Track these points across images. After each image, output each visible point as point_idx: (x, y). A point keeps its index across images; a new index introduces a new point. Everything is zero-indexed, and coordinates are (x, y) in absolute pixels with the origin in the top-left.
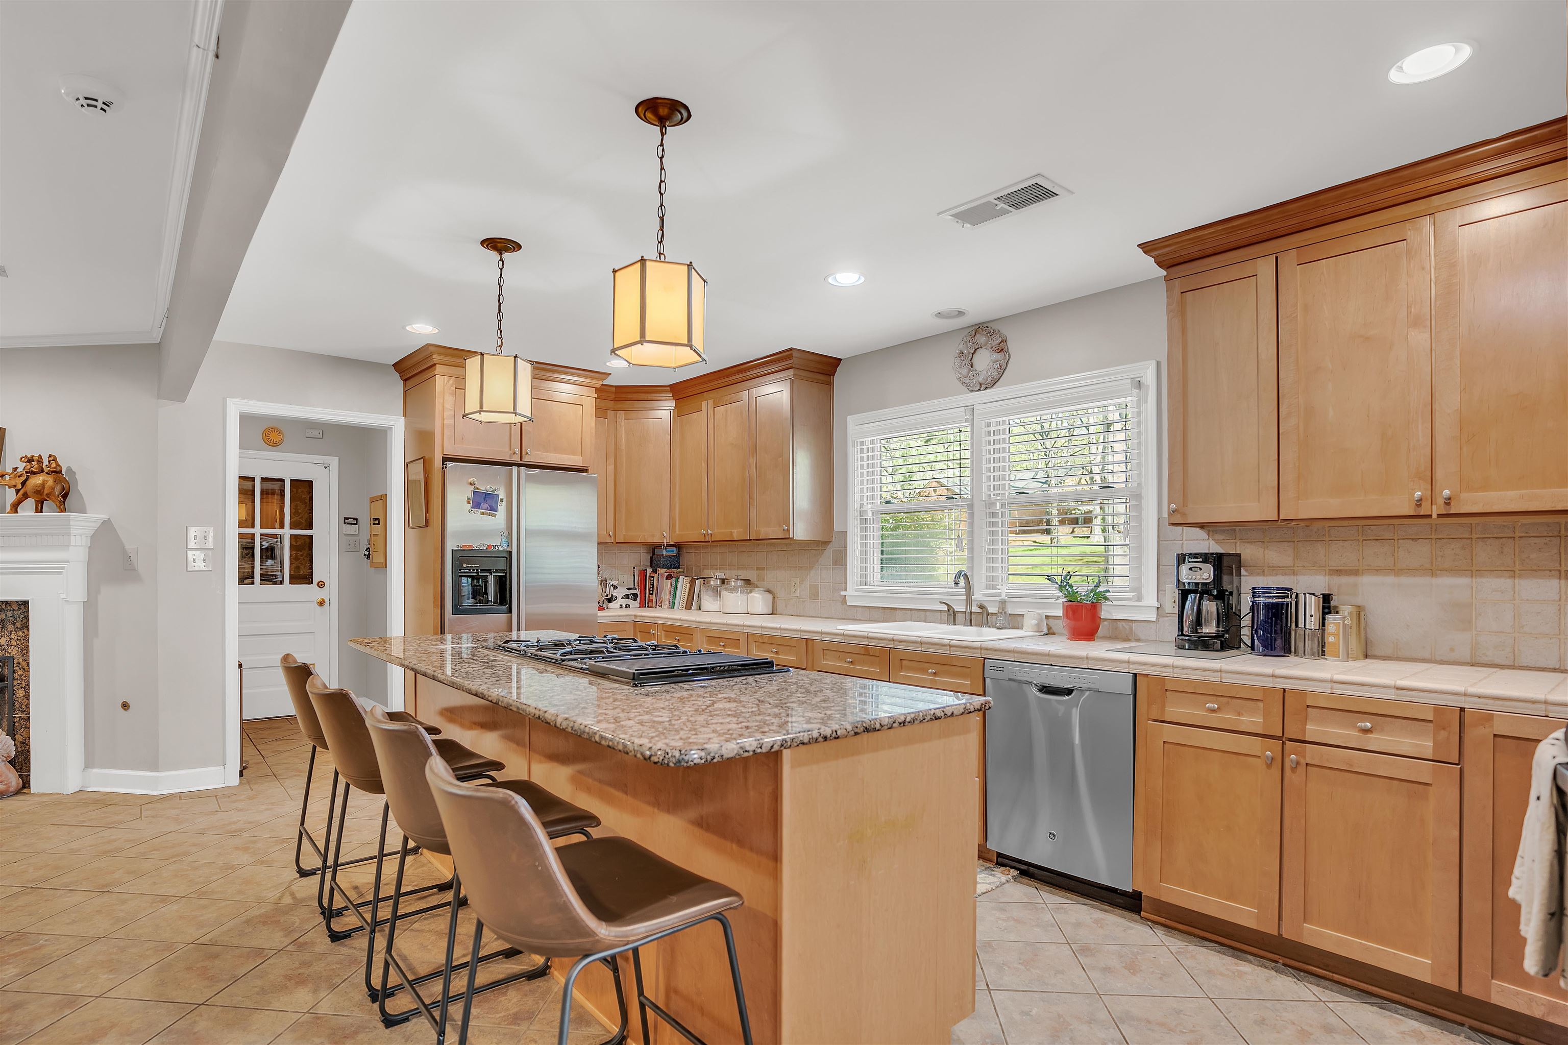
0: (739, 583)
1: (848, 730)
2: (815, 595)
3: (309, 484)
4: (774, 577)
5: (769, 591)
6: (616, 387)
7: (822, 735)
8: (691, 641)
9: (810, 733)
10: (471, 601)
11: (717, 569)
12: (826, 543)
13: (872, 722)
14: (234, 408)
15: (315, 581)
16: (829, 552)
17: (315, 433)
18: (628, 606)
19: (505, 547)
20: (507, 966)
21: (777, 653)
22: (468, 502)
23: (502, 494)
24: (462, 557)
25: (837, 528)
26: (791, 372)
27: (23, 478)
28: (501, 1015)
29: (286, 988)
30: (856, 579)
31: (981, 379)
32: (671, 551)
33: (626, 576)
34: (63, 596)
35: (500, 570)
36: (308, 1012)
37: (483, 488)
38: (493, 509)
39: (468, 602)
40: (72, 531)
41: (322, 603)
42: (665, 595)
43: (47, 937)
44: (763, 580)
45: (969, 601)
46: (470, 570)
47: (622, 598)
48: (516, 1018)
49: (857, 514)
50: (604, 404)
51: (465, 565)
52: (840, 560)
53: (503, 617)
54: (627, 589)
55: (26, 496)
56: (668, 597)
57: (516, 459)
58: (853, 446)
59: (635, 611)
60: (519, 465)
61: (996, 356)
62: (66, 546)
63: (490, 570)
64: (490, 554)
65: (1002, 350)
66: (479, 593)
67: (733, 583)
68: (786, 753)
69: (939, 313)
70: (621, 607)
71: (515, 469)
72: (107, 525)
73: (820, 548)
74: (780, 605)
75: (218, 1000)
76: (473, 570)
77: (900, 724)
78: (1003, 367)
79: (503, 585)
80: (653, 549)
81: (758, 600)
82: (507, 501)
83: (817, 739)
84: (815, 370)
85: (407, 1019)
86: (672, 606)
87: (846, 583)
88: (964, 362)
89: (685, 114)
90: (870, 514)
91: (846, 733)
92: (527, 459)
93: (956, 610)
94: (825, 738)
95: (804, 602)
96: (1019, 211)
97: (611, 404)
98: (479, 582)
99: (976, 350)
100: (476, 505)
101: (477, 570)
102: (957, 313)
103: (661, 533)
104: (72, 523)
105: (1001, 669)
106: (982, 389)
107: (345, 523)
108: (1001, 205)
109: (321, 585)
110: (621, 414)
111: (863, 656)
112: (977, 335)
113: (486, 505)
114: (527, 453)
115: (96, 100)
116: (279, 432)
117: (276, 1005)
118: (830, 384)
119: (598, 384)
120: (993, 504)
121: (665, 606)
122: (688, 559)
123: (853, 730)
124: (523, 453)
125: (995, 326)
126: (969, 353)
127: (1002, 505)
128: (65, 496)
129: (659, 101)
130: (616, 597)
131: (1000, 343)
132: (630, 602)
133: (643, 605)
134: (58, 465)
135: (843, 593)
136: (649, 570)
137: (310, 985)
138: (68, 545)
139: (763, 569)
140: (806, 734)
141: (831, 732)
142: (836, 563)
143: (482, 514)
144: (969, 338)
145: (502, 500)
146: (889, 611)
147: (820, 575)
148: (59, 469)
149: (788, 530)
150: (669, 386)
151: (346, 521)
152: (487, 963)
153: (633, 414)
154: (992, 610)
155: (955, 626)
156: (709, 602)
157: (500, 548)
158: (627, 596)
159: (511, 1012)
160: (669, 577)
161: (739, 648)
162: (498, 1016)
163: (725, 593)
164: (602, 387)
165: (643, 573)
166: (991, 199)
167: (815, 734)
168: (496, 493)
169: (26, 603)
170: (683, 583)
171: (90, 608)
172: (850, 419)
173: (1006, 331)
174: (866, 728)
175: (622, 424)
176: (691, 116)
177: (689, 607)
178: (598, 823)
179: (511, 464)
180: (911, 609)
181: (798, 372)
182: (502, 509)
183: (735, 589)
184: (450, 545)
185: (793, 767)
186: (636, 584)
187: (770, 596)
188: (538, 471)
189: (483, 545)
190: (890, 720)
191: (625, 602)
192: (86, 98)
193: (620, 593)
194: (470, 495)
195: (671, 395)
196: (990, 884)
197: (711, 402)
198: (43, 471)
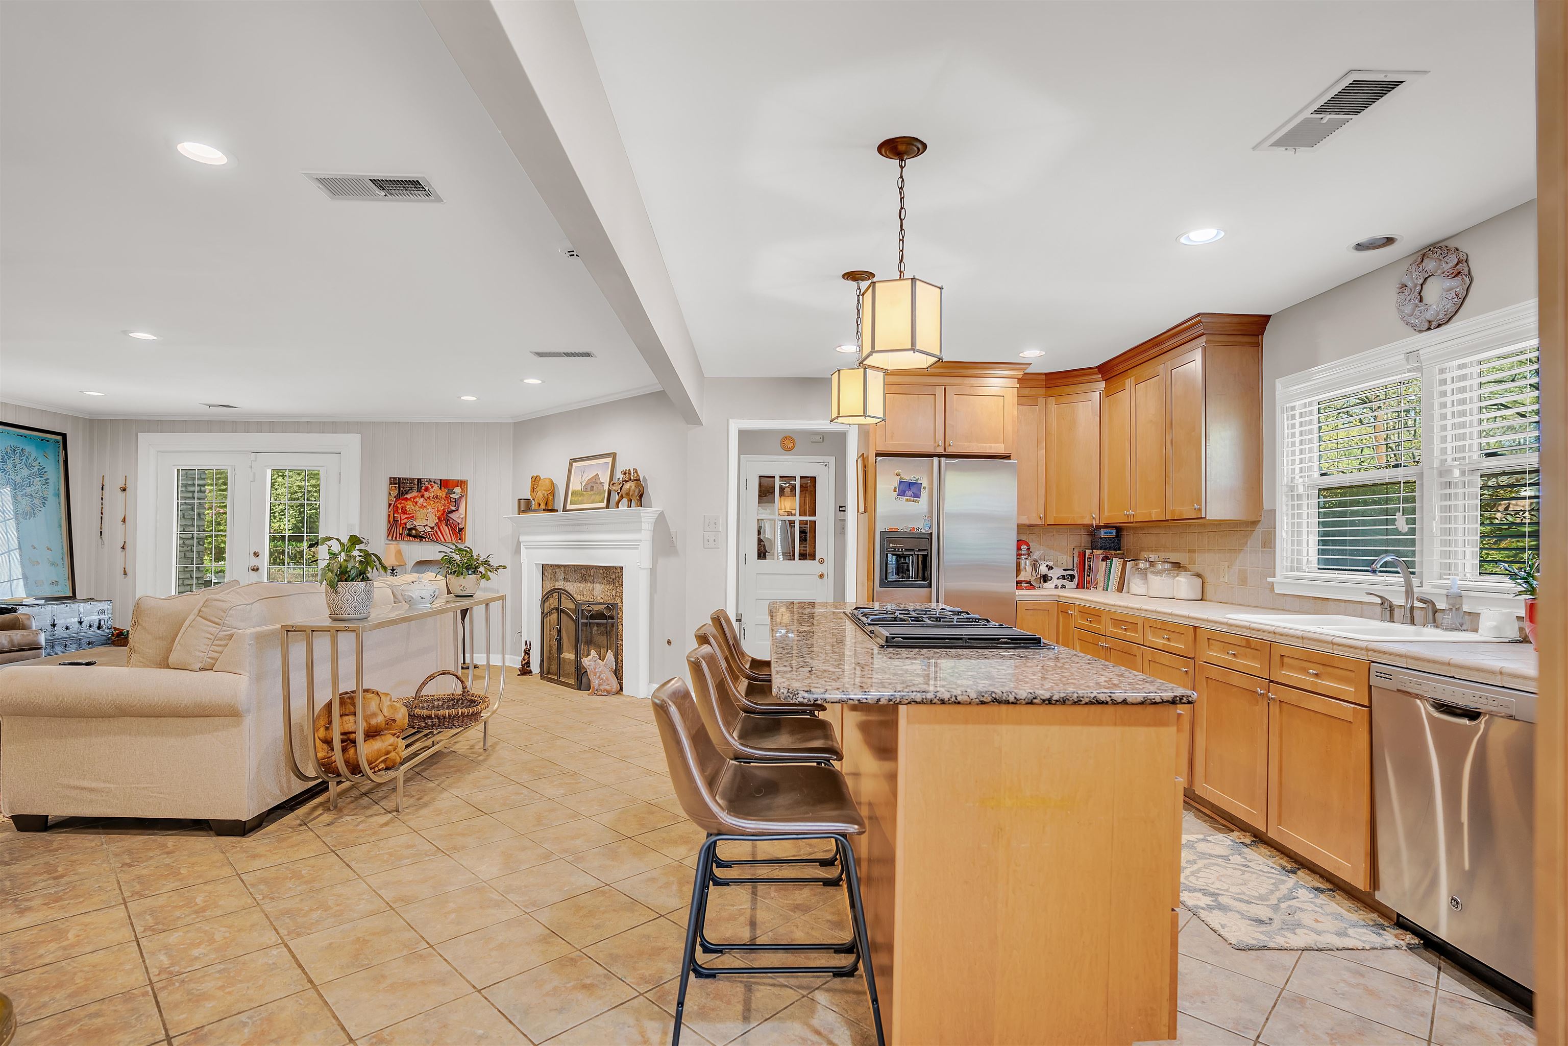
0: (1167, 566)
1: (971, 698)
2: (1243, 581)
3: (814, 479)
4: (1204, 561)
5: (1198, 575)
6: (1046, 374)
7: (938, 698)
8: (1099, 623)
9: (924, 693)
10: (895, 577)
11: (1152, 551)
12: (1255, 523)
13: (1005, 694)
14: (735, 426)
15: (817, 557)
16: (1259, 530)
17: (818, 438)
18: (1063, 587)
19: (927, 529)
20: (818, 872)
21: (1168, 639)
22: (895, 491)
23: (925, 483)
24: (889, 537)
25: (1266, 506)
26: (1204, 338)
27: (621, 485)
28: (788, 902)
29: (676, 843)
30: (1285, 564)
31: (1428, 315)
32: (1110, 533)
33: (1065, 557)
34: (639, 564)
35: (923, 550)
36: (678, 861)
37: (908, 478)
38: (917, 496)
39: (892, 577)
40: (643, 520)
41: (821, 576)
42: (1101, 577)
43: (584, 778)
44: (1194, 564)
45: (1409, 592)
46: (895, 549)
47: (1058, 578)
48: (796, 908)
49: (1285, 489)
50: (1026, 391)
51: (891, 545)
52: (1269, 542)
53: (925, 591)
54: (1064, 570)
55: (622, 497)
56: (1103, 579)
57: (940, 450)
58: (1283, 412)
59: (1071, 593)
60: (939, 456)
61: (1449, 283)
62: (639, 530)
63: (914, 550)
64: (915, 536)
65: (1460, 272)
66: (901, 570)
67: (1160, 566)
68: (902, 709)
69: (1358, 244)
70: (1056, 587)
71: (936, 459)
72: (662, 515)
73: (1249, 529)
74: (1209, 589)
75: (638, 838)
76: (899, 549)
77: (1044, 701)
78: (1461, 296)
79: (925, 561)
80: (1092, 532)
81: (1184, 584)
82: (929, 488)
83: (931, 701)
84: (1239, 333)
85: (727, 884)
86: (1106, 588)
87: (1275, 568)
88: (1409, 298)
89: (920, 146)
90: (1301, 489)
91: (969, 700)
92: (950, 450)
93: (1394, 603)
94: (943, 702)
95: (1233, 587)
96: (1360, 115)
97: (1042, 391)
98: (905, 560)
99: (1426, 279)
100: (902, 493)
101: (902, 549)
102: (1386, 240)
103: (1088, 514)
104: (642, 514)
105: (1388, 676)
106: (1432, 327)
107: (840, 511)
108: (1327, 117)
109: (822, 561)
110: (1052, 400)
111: (1245, 649)
112: (1425, 261)
113: (910, 493)
114: (950, 445)
115: (573, 251)
116: (792, 439)
117: (665, 851)
118: (1258, 345)
119: (1020, 374)
120: (1449, 471)
121: (1100, 588)
122: (1128, 540)
123: (977, 698)
124: (947, 445)
125: (1452, 244)
126: (1416, 285)
127: (1463, 473)
128: (641, 496)
129: (898, 140)
130: (1052, 578)
131: (1457, 264)
132: (1066, 582)
133: (1080, 586)
134: (638, 475)
135: (1269, 579)
136: (1088, 552)
137: (690, 845)
138: (640, 530)
139: (1194, 551)
140: (919, 694)
141: (949, 696)
142: (1264, 545)
143: (907, 500)
144: (1414, 267)
145: (924, 488)
146: (1320, 602)
147: (1249, 559)
148: (638, 477)
149: (1200, 510)
150: (1097, 367)
151: (841, 509)
152: (805, 865)
153: (1063, 399)
154: (1440, 605)
155: (1392, 624)
156: (1136, 585)
157: (923, 530)
158: (1063, 577)
159: (796, 902)
160: (1105, 559)
161: (1137, 633)
162: (786, 902)
163: (1151, 577)
164: (1026, 375)
165: (1082, 555)
166: (1307, 114)
167: (930, 696)
168: (919, 482)
169: (622, 568)
170: (1117, 563)
171: (653, 571)
172: (1279, 384)
173: (1465, 246)
174: (995, 699)
175: (1053, 409)
176: (925, 144)
177: (1120, 589)
178: (840, 758)
179: (931, 456)
180: (1345, 601)
181: (1211, 338)
182: (924, 495)
183: (1159, 573)
184: (880, 528)
185: (908, 722)
186: (1075, 566)
187: (1198, 581)
188: (957, 460)
189: (907, 527)
190: (1030, 695)
191: (1060, 582)
192: (569, 252)
193: (1055, 574)
194: (897, 485)
195: (1100, 376)
196: (1364, 942)
197: (1133, 378)
198: (630, 480)
